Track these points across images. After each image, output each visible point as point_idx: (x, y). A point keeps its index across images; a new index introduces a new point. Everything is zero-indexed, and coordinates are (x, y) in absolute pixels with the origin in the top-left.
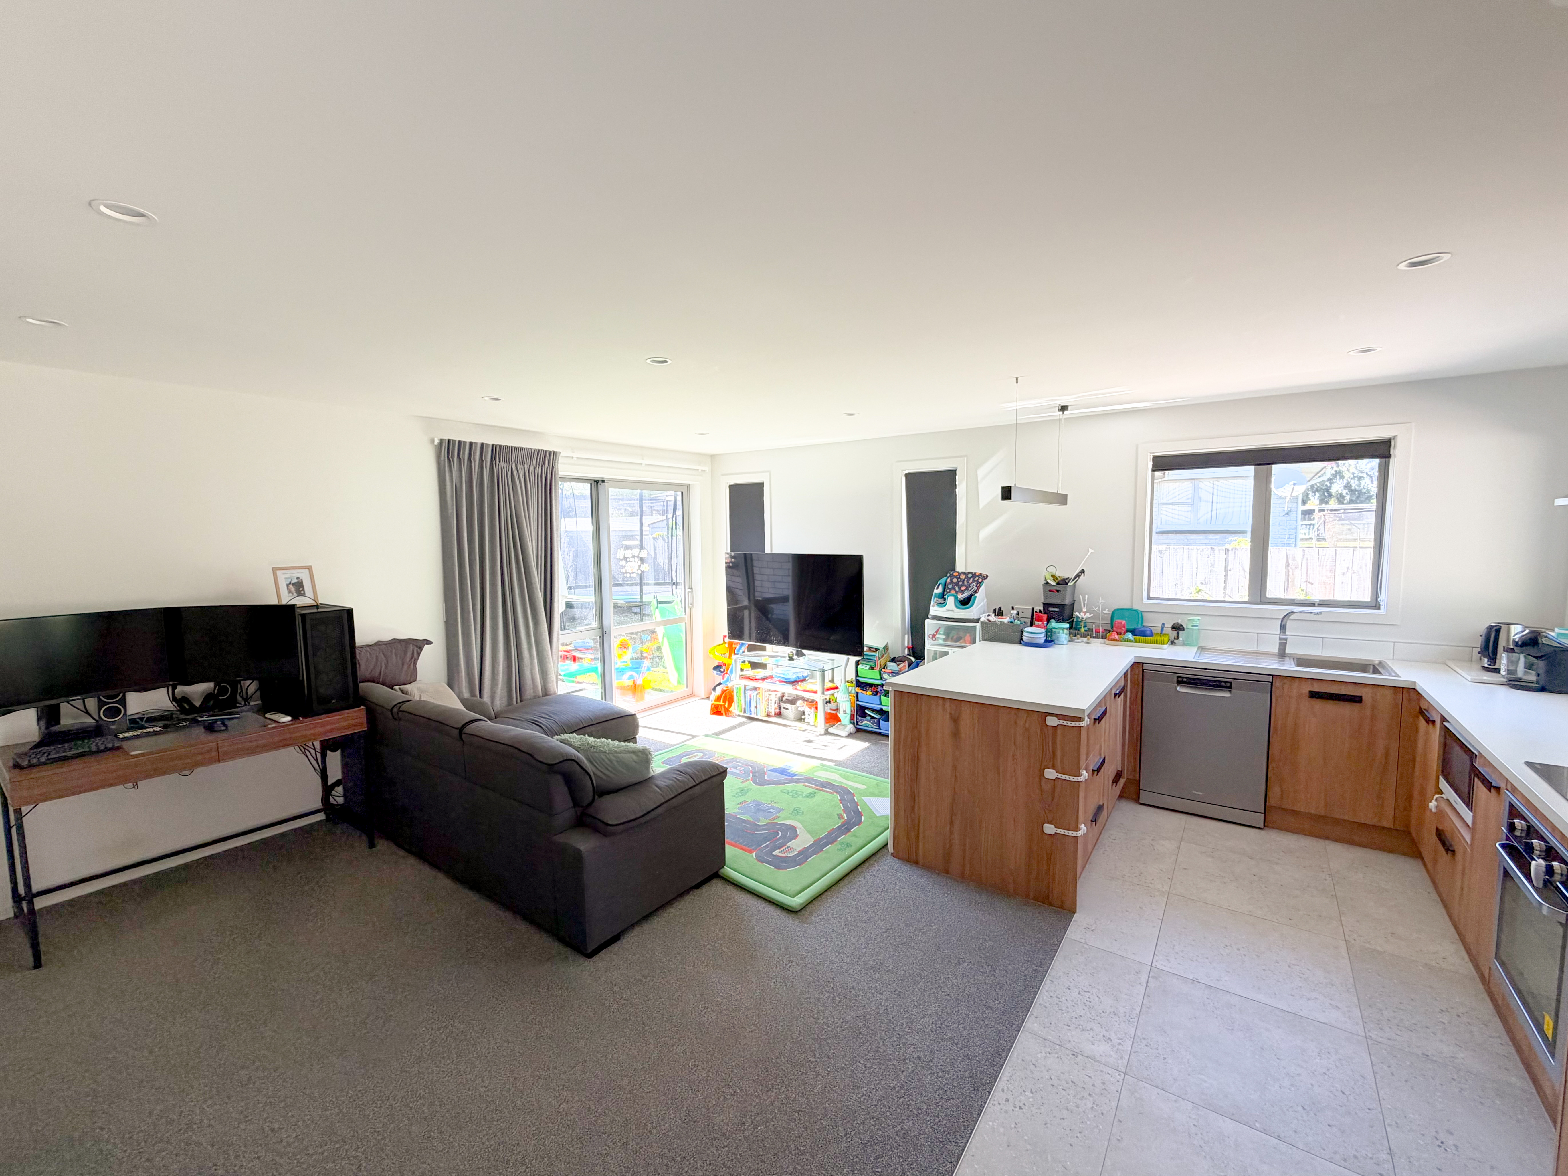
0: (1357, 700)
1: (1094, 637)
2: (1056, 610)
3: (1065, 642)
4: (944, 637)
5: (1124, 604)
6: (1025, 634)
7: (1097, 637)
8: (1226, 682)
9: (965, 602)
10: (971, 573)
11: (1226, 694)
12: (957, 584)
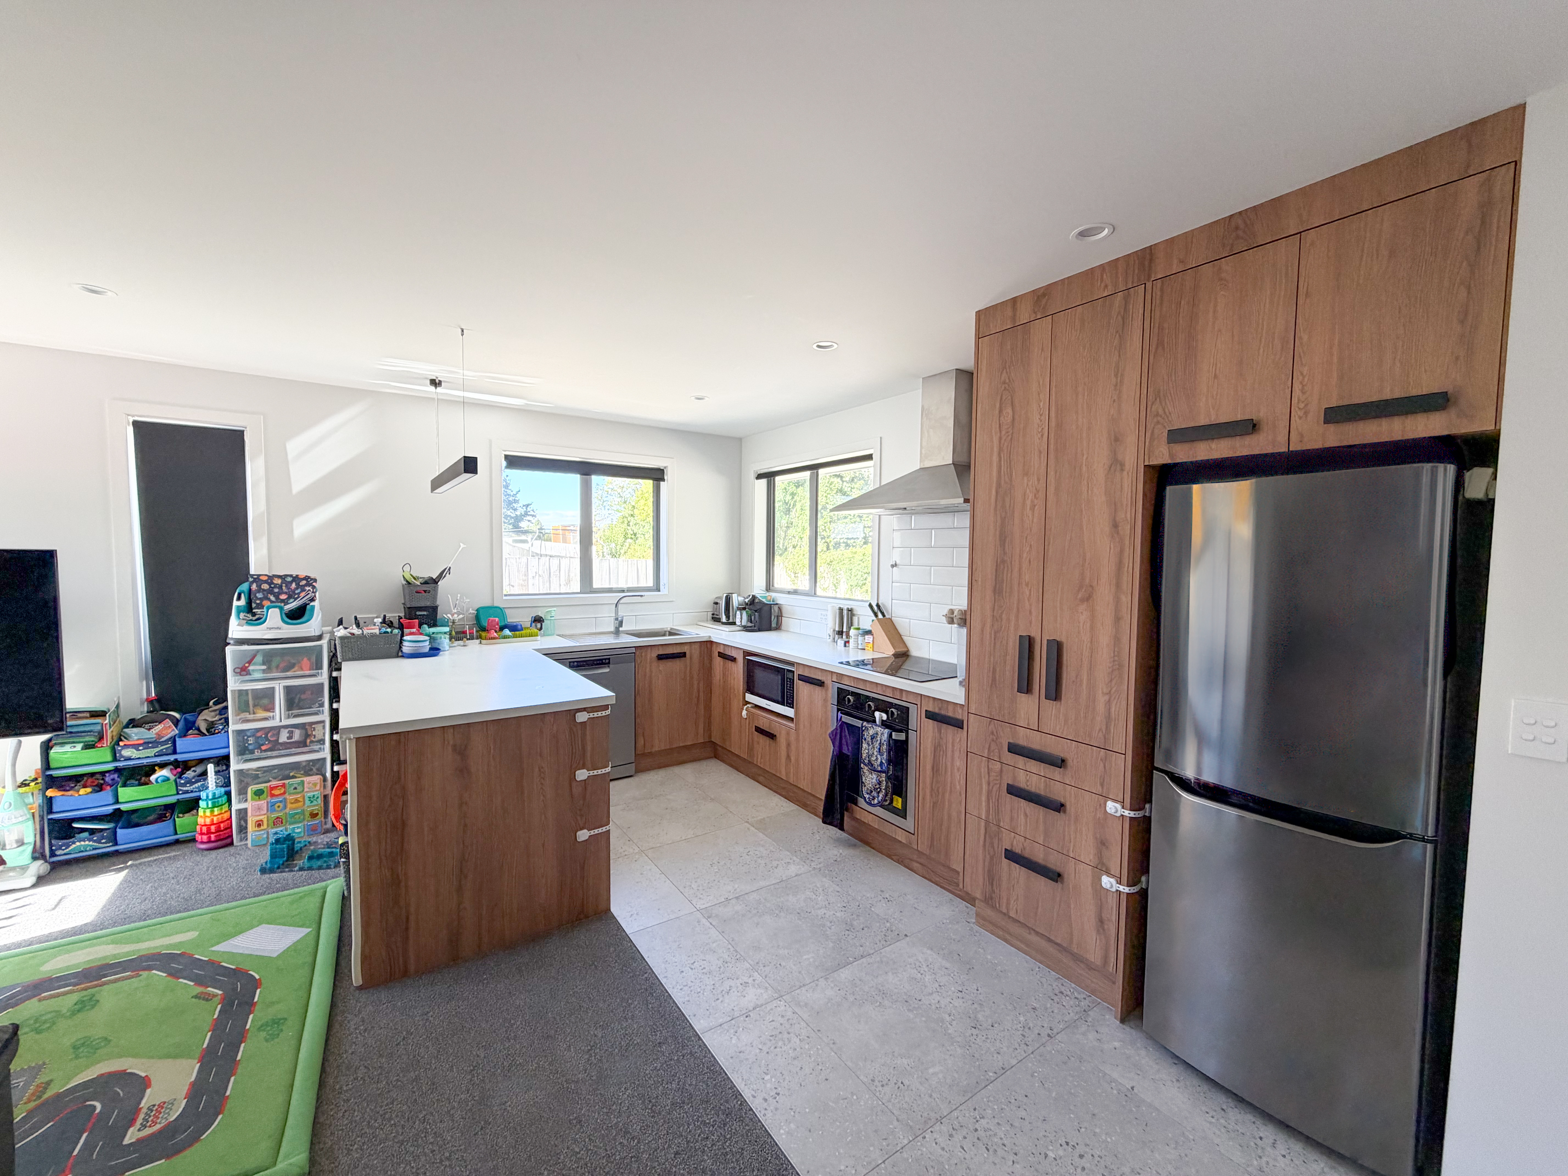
0: (683, 655)
1: (469, 639)
2: (425, 613)
3: (447, 648)
4: (264, 667)
5: (485, 602)
6: (405, 644)
7: (472, 638)
8: (605, 659)
9: (298, 615)
10: (291, 576)
11: (606, 670)
12: (271, 591)
